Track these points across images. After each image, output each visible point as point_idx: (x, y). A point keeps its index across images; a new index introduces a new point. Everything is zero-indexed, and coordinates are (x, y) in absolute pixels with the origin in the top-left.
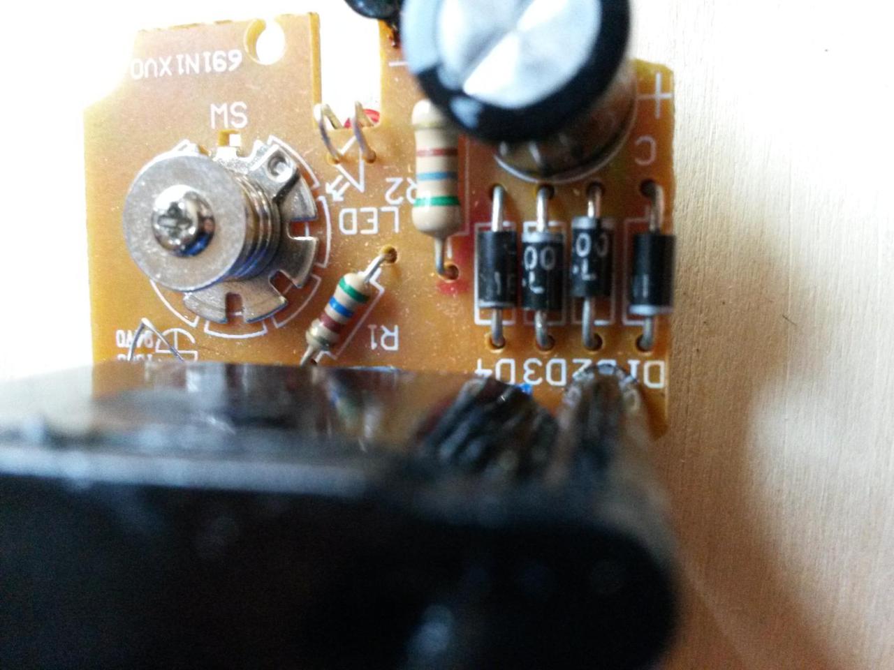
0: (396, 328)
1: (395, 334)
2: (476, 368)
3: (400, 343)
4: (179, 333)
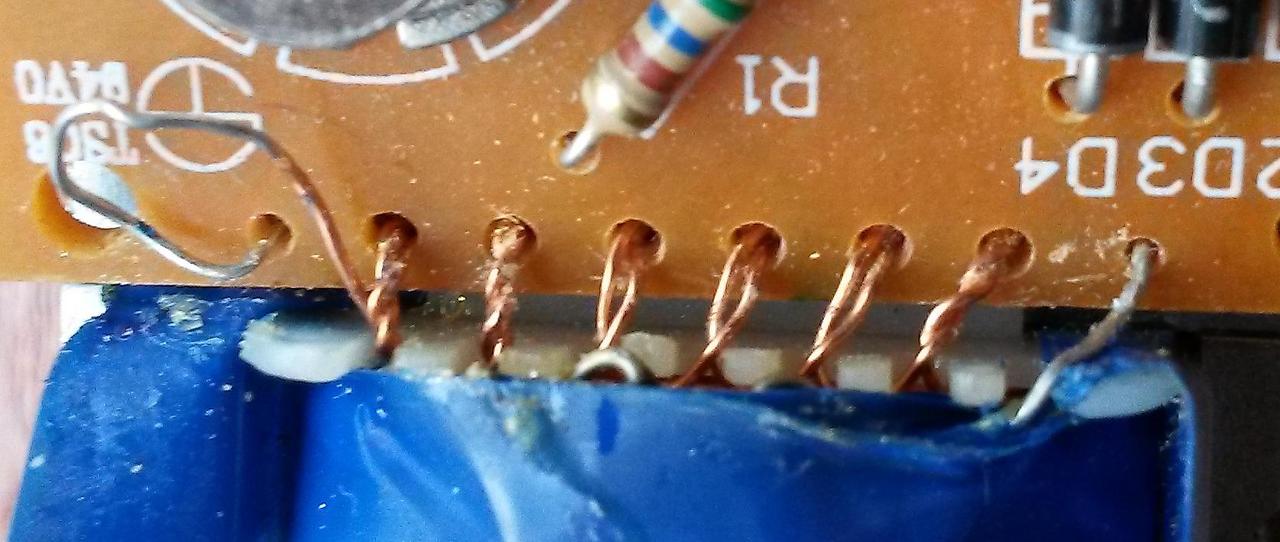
0: (813, 64)
1: (812, 78)
2: (1019, 158)
3: (823, 99)
4: (203, 71)
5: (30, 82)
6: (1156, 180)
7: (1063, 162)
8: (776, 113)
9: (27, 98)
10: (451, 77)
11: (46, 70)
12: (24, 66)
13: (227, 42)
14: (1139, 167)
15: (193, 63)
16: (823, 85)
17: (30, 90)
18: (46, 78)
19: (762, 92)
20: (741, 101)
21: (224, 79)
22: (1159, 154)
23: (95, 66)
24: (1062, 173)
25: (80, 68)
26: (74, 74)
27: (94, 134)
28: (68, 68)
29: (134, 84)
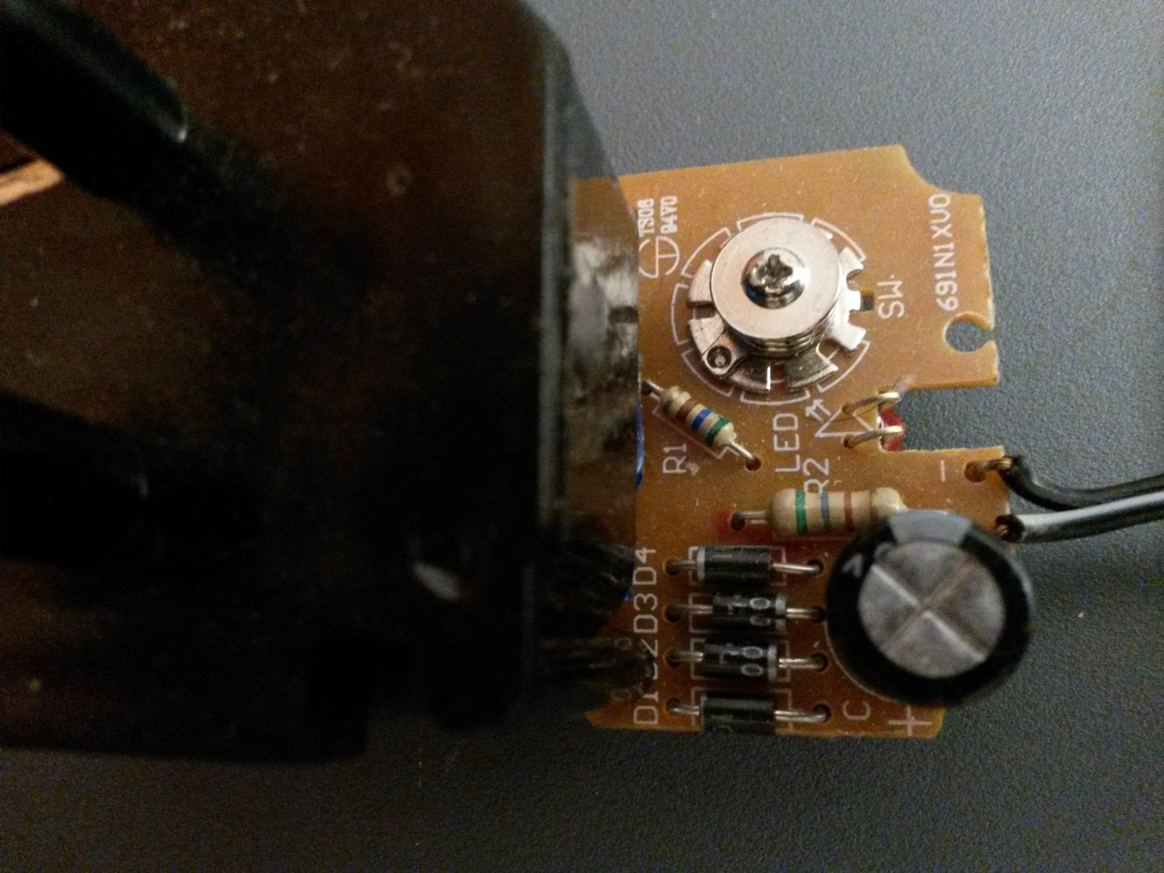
0: (683, 471)
2: (648, 548)
3: (669, 475)
4: (675, 258)
5: (669, 201)
6: (640, 600)
7: (646, 565)
8: (664, 459)
9: (663, 200)
10: (675, 343)
11: (674, 206)
12: (675, 200)
13: (686, 267)
14: (645, 594)
16: (675, 475)
17: (666, 201)
18: (670, 206)
19: (672, 453)
20: (667, 446)
21: (672, 266)
22: (650, 600)
23: (675, 222)
24: (642, 565)
25: (675, 218)
26: (672, 216)
27: (649, 222)
28: (675, 213)
29: (669, 235)
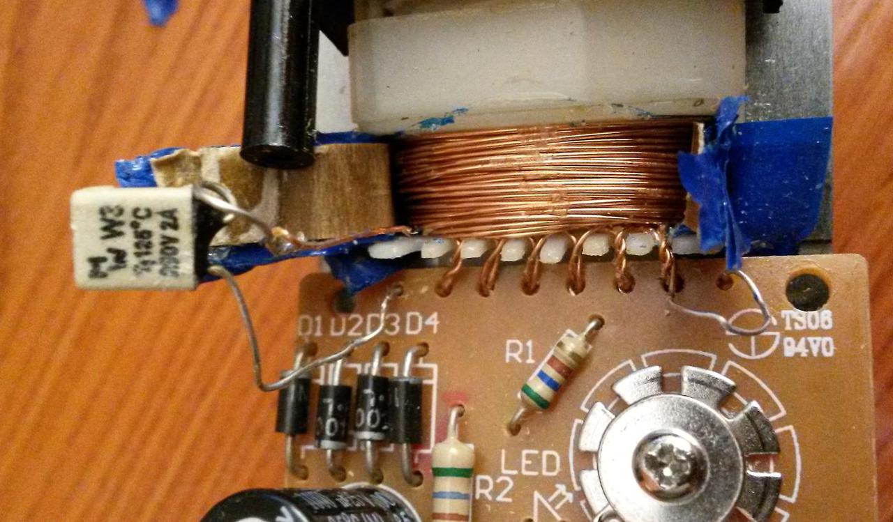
0: (507, 360)
1: (508, 355)
2: (438, 325)
3: (504, 347)
4: (749, 354)
5: (828, 346)
6: (394, 319)
7: (423, 325)
8: (521, 341)
9: (830, 339)
11: (820, 352)
12: (829, 353)
14: (399, 324)
15: (754, 357)
16: (504, 352)
17: (827, 343)
18: (820, 349)
20: (533, 344)
21: (740, 350)
22: (393, 329)
23: (798, 355)
24: (424, 320)
29: (780, 348)
